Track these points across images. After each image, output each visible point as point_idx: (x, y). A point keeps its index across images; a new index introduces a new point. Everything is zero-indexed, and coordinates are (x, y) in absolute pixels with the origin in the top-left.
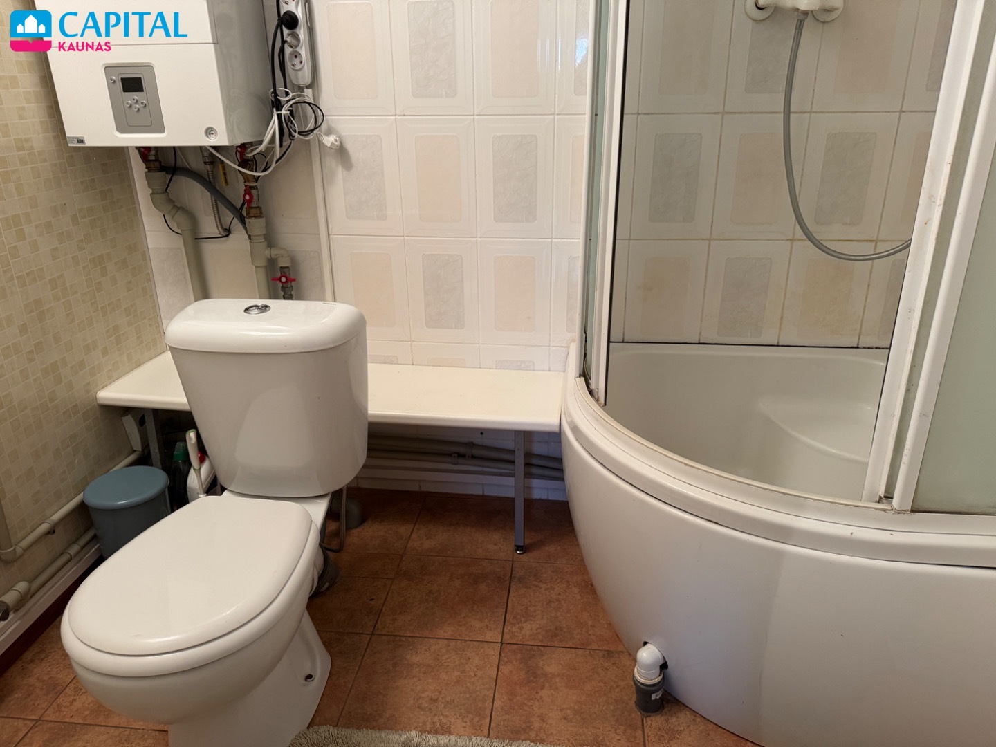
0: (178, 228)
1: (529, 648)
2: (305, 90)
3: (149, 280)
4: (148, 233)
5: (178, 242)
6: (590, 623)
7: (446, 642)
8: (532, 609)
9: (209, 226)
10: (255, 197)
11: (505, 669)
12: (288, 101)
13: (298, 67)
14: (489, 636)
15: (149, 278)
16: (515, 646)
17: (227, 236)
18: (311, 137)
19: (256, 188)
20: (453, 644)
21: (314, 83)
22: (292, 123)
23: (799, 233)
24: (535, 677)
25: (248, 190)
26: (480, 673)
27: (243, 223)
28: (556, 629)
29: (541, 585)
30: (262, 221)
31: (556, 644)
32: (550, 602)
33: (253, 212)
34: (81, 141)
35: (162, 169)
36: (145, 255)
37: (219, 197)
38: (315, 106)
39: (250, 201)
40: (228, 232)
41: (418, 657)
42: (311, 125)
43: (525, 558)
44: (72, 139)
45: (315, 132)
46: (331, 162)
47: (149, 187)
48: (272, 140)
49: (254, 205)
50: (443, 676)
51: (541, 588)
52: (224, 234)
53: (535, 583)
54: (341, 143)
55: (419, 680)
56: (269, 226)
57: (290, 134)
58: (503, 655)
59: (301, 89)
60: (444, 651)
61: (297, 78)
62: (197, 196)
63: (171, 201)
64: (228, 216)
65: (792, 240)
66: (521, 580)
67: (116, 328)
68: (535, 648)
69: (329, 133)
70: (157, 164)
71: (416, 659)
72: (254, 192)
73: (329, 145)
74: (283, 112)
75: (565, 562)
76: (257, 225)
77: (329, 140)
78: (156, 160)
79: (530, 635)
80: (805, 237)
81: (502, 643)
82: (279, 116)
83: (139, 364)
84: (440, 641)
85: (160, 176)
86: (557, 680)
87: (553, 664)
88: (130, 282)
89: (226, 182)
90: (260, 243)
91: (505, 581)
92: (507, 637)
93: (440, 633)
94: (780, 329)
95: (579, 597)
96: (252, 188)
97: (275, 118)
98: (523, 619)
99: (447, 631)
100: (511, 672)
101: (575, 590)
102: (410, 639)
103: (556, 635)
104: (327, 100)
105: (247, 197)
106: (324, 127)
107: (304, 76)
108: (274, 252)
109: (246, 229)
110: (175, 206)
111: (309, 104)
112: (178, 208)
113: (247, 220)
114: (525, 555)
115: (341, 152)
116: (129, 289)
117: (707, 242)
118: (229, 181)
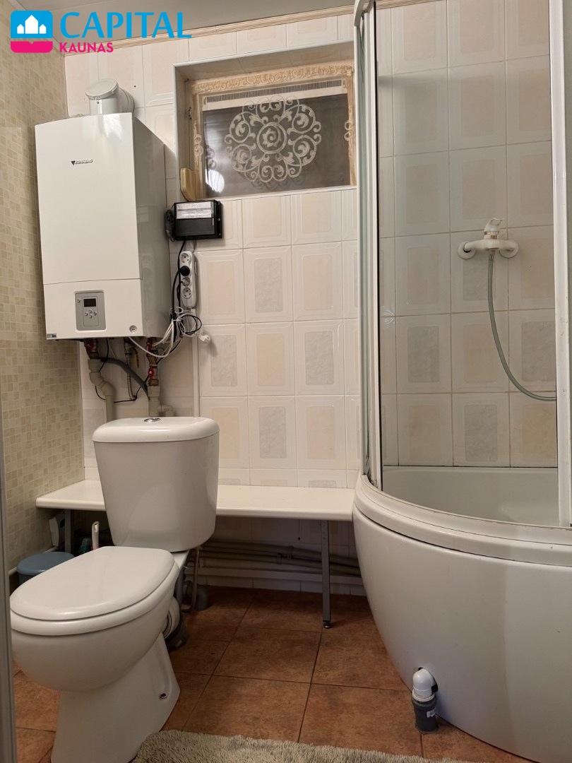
0: (104, 394)
1: (332, 687)
2: (192, 310)
3: (80, 430)
4: (83, 400)
5: (103, 405)
6: (380, 672)
7: (268, 681)
8: (336, 663)
9: (124, 394)
10: (155, 374)
11: (313, 700)
12: (180, 314)
13: (188, 297)
14: (301, 679)
15: (80, 429)
16: (321, 686)
17: (134, 400)
18: (193, 335)
19: (156, 367)
20: (273, 682)
21: (197, 306)
22: (182, 327)
23: (513, 387)
24: (336, 706)
25: (151, 369)
26: (293, 702)
27: (146, 389)
28: (354, 675)
29: (343, 648)
30: (158, 388)
31: (353, 685)
32: (350, 658)
33: (153, 382)
34: (54, 336)
35: (98, 358)
36: (80, 414)
37: (132, 374)
38: (196, 318)
39: (152, 375)
40: (135, 398)
41: (246, 690)
42: (194, 329)
43: (331, 630)
44: (49, 335)
45: (196, 332)
46: (204, 352)
47: (89, 369)
48: (169, 339)
49: (154, 378)
50: (265, 703)
51: (343, 650)
52: (133, 398)
53: (338, 646)
54: (211, 340)
55: (246, 705)
56: (162, 392)
57: (181, 334)
58: (311, 691)
59: (188, 309)
60: (266, 687)
61: (187, 303)
62: (118, 375)
63: (101, 378)
64: (137, 386)
65: (509, 392)
66: (327, 644)
67: (55, 457)
68: (337, 687)
69: (204, 334)
70: (96, 354)
71: (243, 691)
72: (155, 370)
73: (203, 340)
74: (177, 320)
75: (362, 634)
76: (154, 390)
77: (203, 338)
78: (96, 352)
79: (333, 679)
80: (517, 390)
81: (311, 684)
82: (175, 322)
83: (65, 486)
84: (263, 681)
85: (96, 362)
86: (353, 708)
87: (350, 697)
88: (68, 429)
89: (138, 365)
90: (155, 402)
91: (315, 646)
92: (315, 680)
93: (264, 676)
94: (510, 455)
95: (372, 656)
96: (154, 367)
97: (172, 323)
98: (328, 669)
99: (270, 674)
100: (317, 702)
101: (370, 651)
102: (241, 679)
103: (354, 679)
104: (204, 314)
105: (151, 372)
106: (201, 330)
107: (191, 301)
108: (163, 407)
109: (147, 394)
110: (103, 381)
111: (193, 317)
112: (105, 382)
113: (149, 388)
114: (331, 629)
115: (211, 345)
116: (67, 434)
117: (449, 395)
118: (140, 364)
